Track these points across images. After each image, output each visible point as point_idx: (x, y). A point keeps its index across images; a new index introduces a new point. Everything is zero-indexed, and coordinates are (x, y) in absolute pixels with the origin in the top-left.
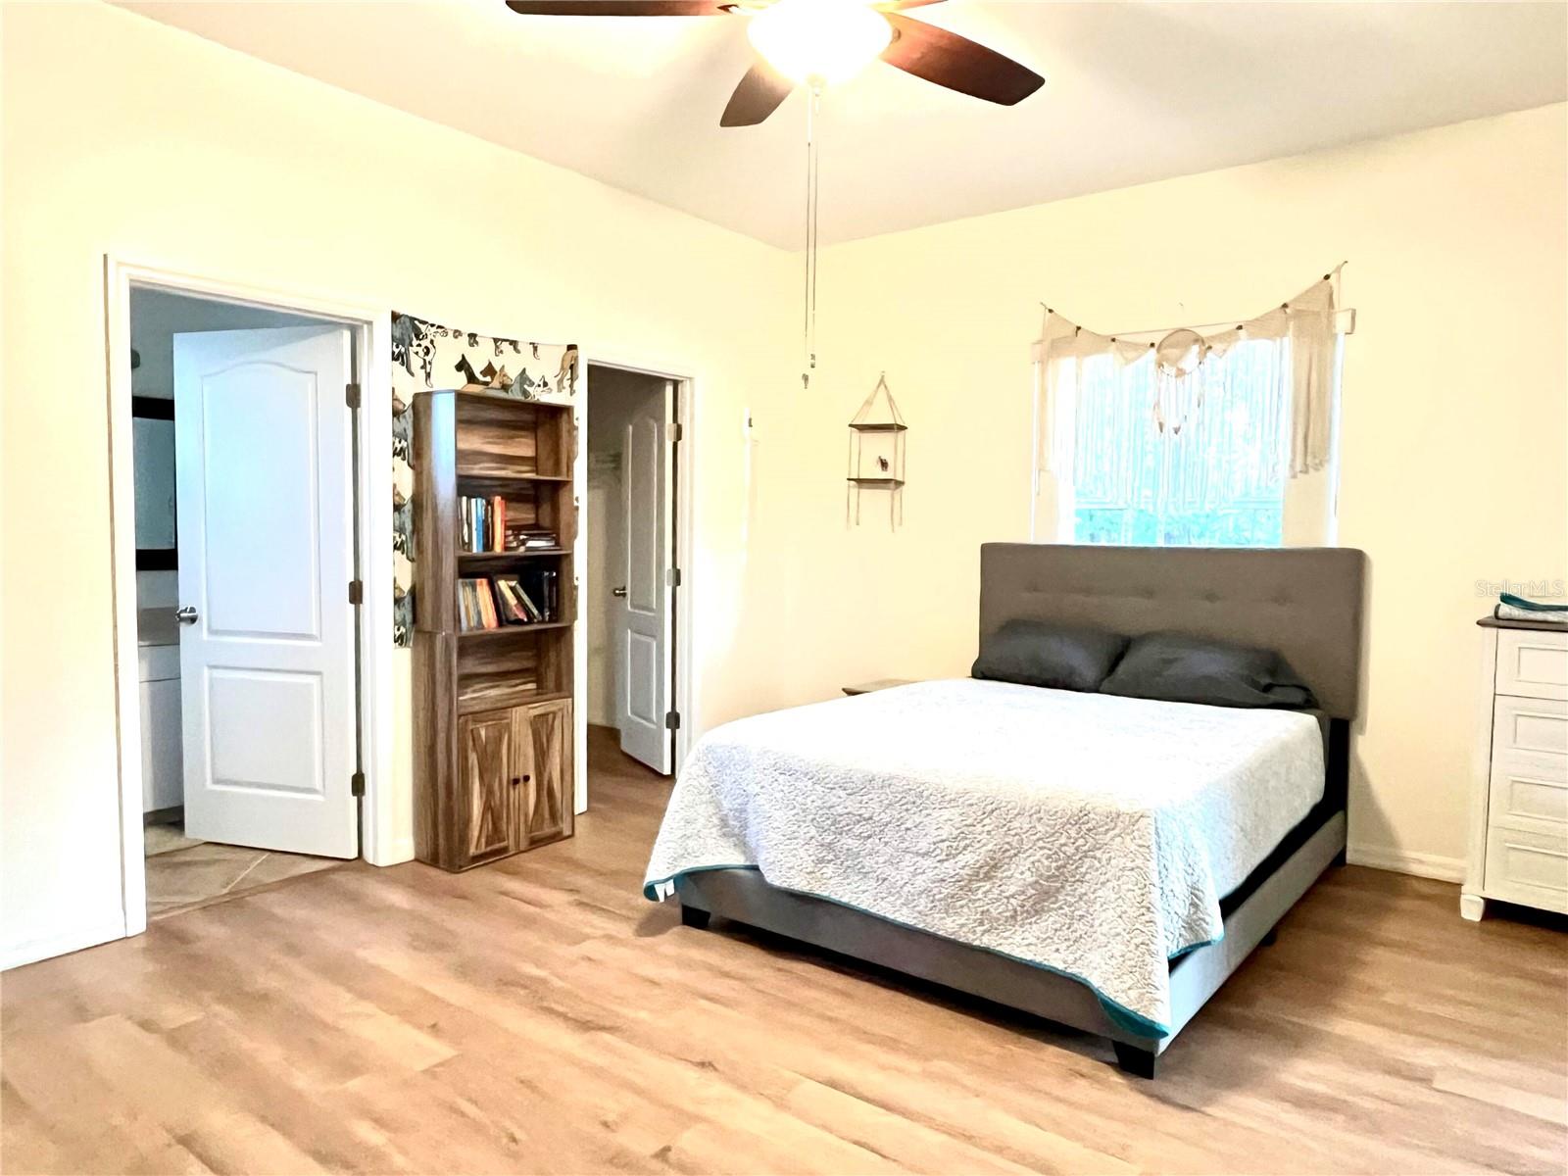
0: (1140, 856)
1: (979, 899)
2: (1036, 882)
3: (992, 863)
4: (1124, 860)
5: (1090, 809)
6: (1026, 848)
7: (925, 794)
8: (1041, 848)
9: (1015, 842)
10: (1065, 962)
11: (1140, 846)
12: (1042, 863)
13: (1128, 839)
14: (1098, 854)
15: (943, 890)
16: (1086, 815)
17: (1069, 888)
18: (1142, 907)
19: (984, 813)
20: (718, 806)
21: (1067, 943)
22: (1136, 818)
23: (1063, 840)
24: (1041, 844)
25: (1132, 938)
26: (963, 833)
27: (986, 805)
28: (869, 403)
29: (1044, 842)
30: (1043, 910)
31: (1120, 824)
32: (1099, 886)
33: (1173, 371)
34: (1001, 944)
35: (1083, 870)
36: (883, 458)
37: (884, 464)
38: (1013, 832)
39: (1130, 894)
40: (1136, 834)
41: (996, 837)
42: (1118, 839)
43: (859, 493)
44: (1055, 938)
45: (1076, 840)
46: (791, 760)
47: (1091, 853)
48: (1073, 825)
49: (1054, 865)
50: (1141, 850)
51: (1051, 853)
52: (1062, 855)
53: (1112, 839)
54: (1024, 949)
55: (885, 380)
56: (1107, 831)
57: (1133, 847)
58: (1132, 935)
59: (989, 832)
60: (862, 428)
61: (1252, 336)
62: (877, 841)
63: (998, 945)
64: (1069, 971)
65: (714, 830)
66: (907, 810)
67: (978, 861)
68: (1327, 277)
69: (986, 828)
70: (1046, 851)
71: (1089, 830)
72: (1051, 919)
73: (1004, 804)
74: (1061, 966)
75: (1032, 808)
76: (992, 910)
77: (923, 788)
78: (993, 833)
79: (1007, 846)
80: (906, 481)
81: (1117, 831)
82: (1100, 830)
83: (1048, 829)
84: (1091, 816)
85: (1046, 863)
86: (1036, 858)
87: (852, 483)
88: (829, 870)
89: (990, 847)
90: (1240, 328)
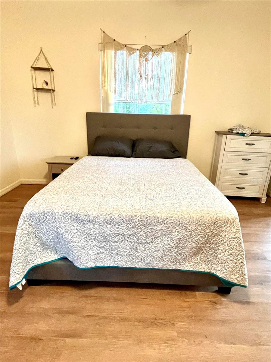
0: (237, 233)
1: (173, 255)
2: (197, 246)
3: (179, 242)
4: (231, 235)
5: (219, 219)
6: (193, 235)
7: (149, 221)
8: (199, 235)
9: (188, 234)
10: (204, 268)
11: (237, 230)
12: (199, 240)
13: (232, 228)
14: (221, 234)
15: (158, 254)
16: (217, 221)
17: (207, 246)
18: (240, 250)
19: (176, 225)
20: (40, 239)
21: (205, 263)
22: (234, 220)
23: (208, 231)
24: (199, 233)
25: (237, 261)
26: (167, 233)
27: (177, 222)
28: (37, 59)
29: (201, 233)
30: (197, 254)
31: (229, 223)
32: (220, 244)
33: (144, 59)
34: (180, 267)
35: (214, 240)
36: (46, 81)
37: (47, 83)
38: (188, 231)
39: (235, 247)
40: (235, 225)
41: (181, 233)
42: (229, 228)
43: (37, 93)
44: (201, 262)
45: (213, 230)
46: (79, 216)
47: (218, 234)
48: (212, 226)
49: (204, 239)
50: (237, 231)
51: (203, 236)
52: (207, 236)
53: (227, 228)
54: (189, 267)
55: (43, 50)
56: (225, 226)
57: (234, 230)
58: (237, 260)
59: (178, 232)
60: (36, 69)
61: (166, 51)
62: (126, 242)
63: (179, 268)
64: (206, 271)
65: (39, 248)
66: (141, 228)
67: (174, 242)
68: (186, 35)
69: (177, 231)
70: (201, 236)
71: (218, 226)
72: (199, 256)
73: (184, 221)
74: (203, 270)
75: (196, 221)
76: (178, 258)
77: (148, 219)
78: (180, 232)
79: (185, 236)
80: (55, 90)
81: (228, 225)
82: (222, 226)
83: (203, 228)
84: (219, 221)
85: (201, 239)
86: (197, 238)
87: (34, 89)
88: (103, 256)
89: (178, 237)
90: (163, 47)
